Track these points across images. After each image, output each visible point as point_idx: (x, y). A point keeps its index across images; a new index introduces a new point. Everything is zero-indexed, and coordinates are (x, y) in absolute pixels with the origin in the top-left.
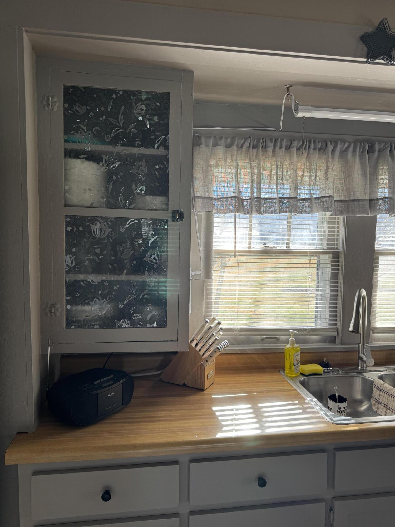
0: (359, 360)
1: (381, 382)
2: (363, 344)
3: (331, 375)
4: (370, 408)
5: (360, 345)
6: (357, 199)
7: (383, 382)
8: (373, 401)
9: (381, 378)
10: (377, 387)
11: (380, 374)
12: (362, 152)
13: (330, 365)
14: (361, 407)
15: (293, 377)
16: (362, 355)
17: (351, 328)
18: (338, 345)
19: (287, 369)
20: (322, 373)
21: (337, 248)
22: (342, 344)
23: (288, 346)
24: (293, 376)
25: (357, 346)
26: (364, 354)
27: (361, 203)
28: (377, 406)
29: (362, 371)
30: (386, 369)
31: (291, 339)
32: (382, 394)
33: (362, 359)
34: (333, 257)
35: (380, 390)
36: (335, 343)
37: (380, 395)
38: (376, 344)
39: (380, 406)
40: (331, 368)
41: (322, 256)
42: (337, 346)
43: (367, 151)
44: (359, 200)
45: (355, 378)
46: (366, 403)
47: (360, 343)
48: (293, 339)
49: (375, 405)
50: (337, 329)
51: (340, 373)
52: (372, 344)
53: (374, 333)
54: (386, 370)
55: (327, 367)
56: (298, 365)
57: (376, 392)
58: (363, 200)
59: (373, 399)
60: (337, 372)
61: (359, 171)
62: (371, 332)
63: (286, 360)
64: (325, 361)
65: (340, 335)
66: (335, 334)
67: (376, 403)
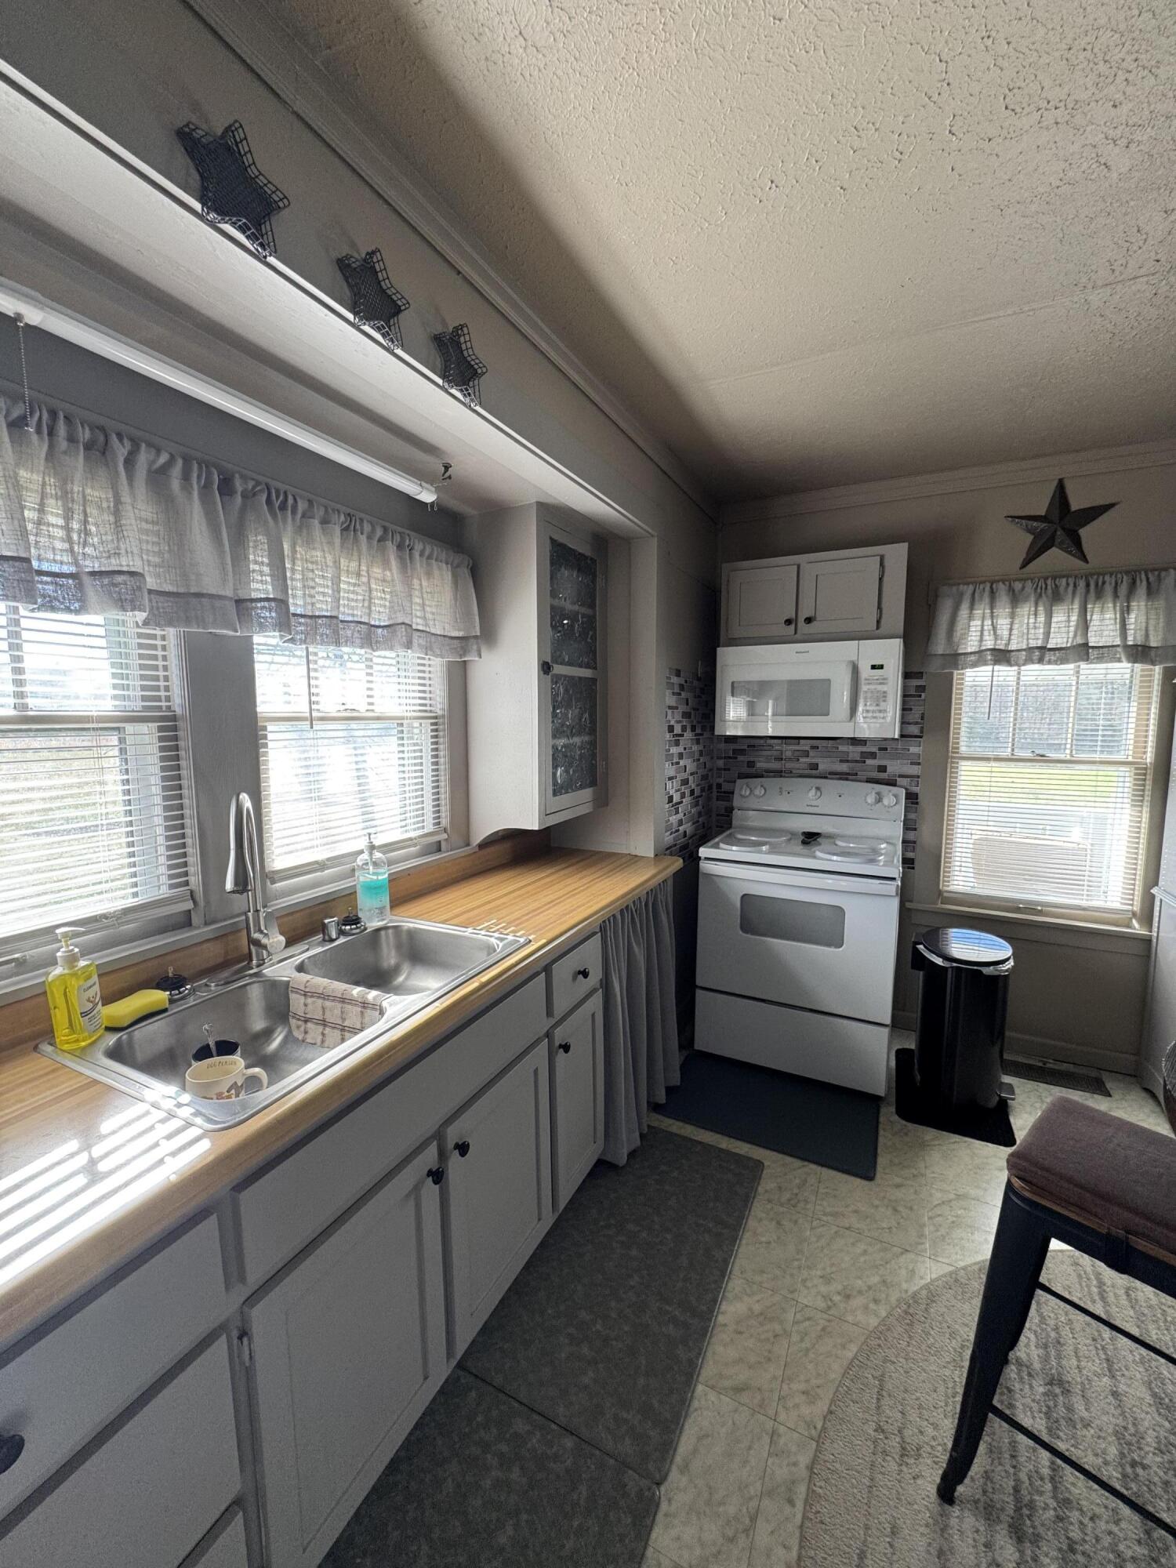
0: (252, 947)
1: (303, 977)
2: (257, 911)
3: (191, 1001)
4: (289, 1039)
5: (250, 914)
6: (205, 591)
7: (309, 977)
8: (293, 1022)
9: (300, 968)
10: (297, 991)
11: (298, 960)
12: (205, 487)
13: (185, 979)
14: (269, 1045)
15: (84, 1049)
16: (256, 936)
17: (229, 885)
18: (199, 928)
19: (61, 1031)
20: (167, 1006)
21: (169, 708)
22: (206, 924)
23: (58, 971)
24: (83, 1044)
25: (244, 917)
26: (261, 932)
27: (218, 603)
28: (302, 1029)
29: (262, 967)
30: (307, 947)
31: (65, 952)
32: (309, 1000)
33: (257, 943)
34: (160, 729)
35: (305, 995)
36: (190, 924)
37: (306, 1005)
38: (280, 903)
39: (309, 1025)
40: (188, 987)
41: (130, 728)
42: (199, 932)
43: (216, 487)
44: (211, 596)
45: (248, 987)
46: (279, 1030)
47: (249, 911)
48: (73, 950)
49: (298, 1027)
50: (192, 892)
51: (213, 988)
52: (272, 906)
53: (273, 882)
54: (308, 950)
55: (178, 988)
56: (95, 1012)
57: (297, 1002)
58: (220, 597)
59: (293, 1017)
60: (204, 989)
61: (204, 528)
62: (269, 883)
63: (55, 1008)
64: (170, 975)
65: (202, 903)
66: (189, 905)
67: (300, 1023)
